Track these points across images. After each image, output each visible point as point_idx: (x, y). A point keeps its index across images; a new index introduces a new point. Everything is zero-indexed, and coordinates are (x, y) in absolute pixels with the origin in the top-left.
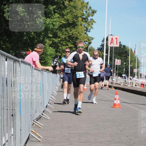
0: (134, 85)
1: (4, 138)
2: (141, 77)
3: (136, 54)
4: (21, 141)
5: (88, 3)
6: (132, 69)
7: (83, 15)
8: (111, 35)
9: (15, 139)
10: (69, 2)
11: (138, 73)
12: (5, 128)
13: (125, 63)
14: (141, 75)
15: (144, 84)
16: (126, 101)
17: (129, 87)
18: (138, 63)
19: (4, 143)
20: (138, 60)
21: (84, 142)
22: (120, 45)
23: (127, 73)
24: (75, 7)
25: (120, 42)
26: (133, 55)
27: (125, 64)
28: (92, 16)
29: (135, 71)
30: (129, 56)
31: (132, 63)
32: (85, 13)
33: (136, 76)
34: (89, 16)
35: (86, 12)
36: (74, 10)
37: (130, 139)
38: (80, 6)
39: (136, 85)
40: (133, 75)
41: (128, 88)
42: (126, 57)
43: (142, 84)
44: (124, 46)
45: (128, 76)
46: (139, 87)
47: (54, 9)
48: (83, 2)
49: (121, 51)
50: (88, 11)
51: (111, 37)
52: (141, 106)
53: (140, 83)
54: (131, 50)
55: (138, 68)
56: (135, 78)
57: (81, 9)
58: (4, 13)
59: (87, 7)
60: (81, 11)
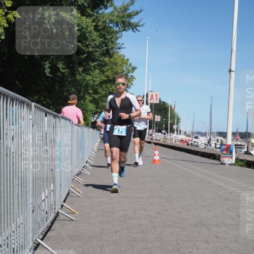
0: (174, 141)
1: (43, 194)
2: (180, 134)
3: (176, 110)
4: (61, 197)
5: (128, 60)
6: (172, 125)
7: (123, 71)
8: (151, 91)
9: (55, 194)
10: (110, 58)
11: (177, 129)
12: (45, 183)
13: (164, 119)
14: (180, 131)
15: (183, 141)
16: (166, 157)
17: (168, 142)
18: (178, 119)
19: (43, 198)
20: (177, 117)
21: (124, 198)
22: (160, 101)
23: (166, 129)
24: (115, 64)
25: (160, 99)
26: (172, 111)
27: (165, 121)
28: (133, 72)
29: (175, 127)
30: (168, 112)
31: (172, 120)
32: (125, 69)
33: (176, 132)
34: (129, 72)
35: (126, 68)
36: (114, 66)
37: (170, 195)
38: (120, 63)
39: (175, 141)
40: (172, 131)
41: (168, 144)
42: (166, 113)
43: (181, 140)
44: (164, 103)
45: (168, 133)
46: (179, 143)
47: (95, 66)
48: (124, 59)
49: (161, 108)
50: (128, 68)
51: (151, 93)
52: (181, 162)
53: (180, 139)
54: (171, 107)
55: (177, 124)
56: (175, 135)
57: (122, 66)
58: (44, 69)
59: (127, 64)
60: (121, 68)
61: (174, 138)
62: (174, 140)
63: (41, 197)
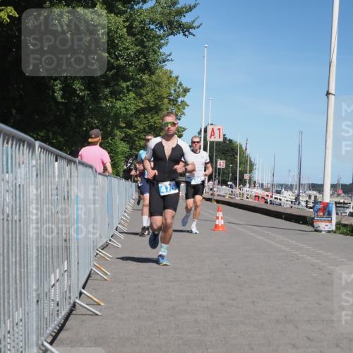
0: (245, 198)
1: (53, 276)
2: (255, 186)
3: (248, 152)
4: (78, 280)
5: (177, 78)
6: (242, 174)
7: (170, 94)
8: (212, 124)
9: (69, 276)
10: (150, 76)
11: (250, 180)
12: (55, 260)
13: (231, 165)
14: (255, 183)
15: (259, 197)
16: (233, 220)
17: (237, 200)
18: (252, 165)
19: (53, 282)
20: (250, 161)
21: (172, 282)
22: (225, 139)
23: (234, 180)
24: (158, 84)
25: (224, 135)
26: (243, 153)
27: (232, 167)
28: (184, 96)
29: (247, 176)
30: (237, 154)
31: (242, 165)
32: (173, 92)
33: (248, 185)
34: (178, 96)
35: (175, 90)
36: (157, 88)
37: (239, 277)
38: (166, 82)
39: (247, 198)
40: (243, 182)
41: (236, 202)
42: (234, 156)
43: (256, 196)
44: (230, 141)
45: (236, 184)
46: (253, 200)
47: (128, 87)
48: (171, 77)
49: (226, 148)
50: (178, 90)
51: (212, 127)
52: (256, 228)
53: (254, 194)
54: (241, 146)
55: (250, 172)
56: (246, 188)
57: (168, 86)
58: (54, 91)
59: (176, 83)
60: (167, 89)
61: (247, 193)
62: (245, 196)
63: (50, 281)
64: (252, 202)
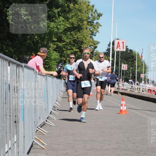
1: (6, 146)
2: (148, 83)
3: (143, 59)
4: (24, 149)
5: (93, 6)
6: (139, 74)
7: (89, 18)
8: (118, 39)
9: (18, 146)
10: (74, 5)
11: (145, 78)
12: (8, 135)
13: (131, 68)
14: (148, 80)
15: (151, 90)
16: (133, 107)
17: (136, 92)
18: (146, 68)
19: (6, 150)
20: (145, 65)
21: (90, 150)
22: (127, 49)
23: (133, 78)
24: (80, 11)
25: (127, 47)
26: (140, 59)
27: (132, 69)
28: (98, 19)
29: (142, 76)
30: (135, 60)
31: (139, 68)
32: (90, 16)
33: (143, 82)
34: (94, 19)
35: (92, 15)
36: (79, 13)
37: (137, 147)
38: (85, 9)
39: (143, 91)
40: (140, 80)
41: (135, 94)
42: (133, 61)
43: (149, 90)
44: (131, 51)
45: (135, 81)
46: (146, 93)
47: (58, 12)
48: (89, 5)
49: (128, 56)
50: (94, 15)
51: (118, 41)
52: (148, 112)
53: (147, 88)
54: (138, 55)
55: (145, 73)
56: (142, 84)
57: (87, 12)
58: (6, 16)
59: (92, 10)
60: (86, 14)
61: (143, 88)
62: (141, 90)
63: (4, 149)
64: (146, 94)
